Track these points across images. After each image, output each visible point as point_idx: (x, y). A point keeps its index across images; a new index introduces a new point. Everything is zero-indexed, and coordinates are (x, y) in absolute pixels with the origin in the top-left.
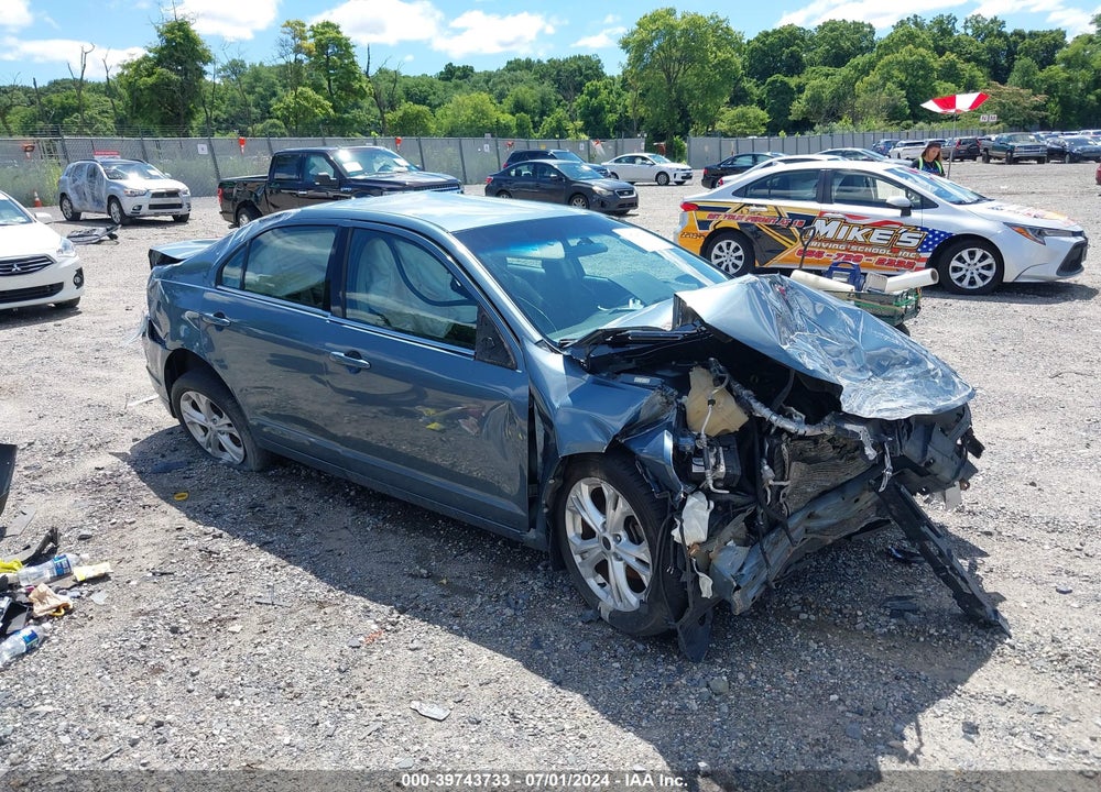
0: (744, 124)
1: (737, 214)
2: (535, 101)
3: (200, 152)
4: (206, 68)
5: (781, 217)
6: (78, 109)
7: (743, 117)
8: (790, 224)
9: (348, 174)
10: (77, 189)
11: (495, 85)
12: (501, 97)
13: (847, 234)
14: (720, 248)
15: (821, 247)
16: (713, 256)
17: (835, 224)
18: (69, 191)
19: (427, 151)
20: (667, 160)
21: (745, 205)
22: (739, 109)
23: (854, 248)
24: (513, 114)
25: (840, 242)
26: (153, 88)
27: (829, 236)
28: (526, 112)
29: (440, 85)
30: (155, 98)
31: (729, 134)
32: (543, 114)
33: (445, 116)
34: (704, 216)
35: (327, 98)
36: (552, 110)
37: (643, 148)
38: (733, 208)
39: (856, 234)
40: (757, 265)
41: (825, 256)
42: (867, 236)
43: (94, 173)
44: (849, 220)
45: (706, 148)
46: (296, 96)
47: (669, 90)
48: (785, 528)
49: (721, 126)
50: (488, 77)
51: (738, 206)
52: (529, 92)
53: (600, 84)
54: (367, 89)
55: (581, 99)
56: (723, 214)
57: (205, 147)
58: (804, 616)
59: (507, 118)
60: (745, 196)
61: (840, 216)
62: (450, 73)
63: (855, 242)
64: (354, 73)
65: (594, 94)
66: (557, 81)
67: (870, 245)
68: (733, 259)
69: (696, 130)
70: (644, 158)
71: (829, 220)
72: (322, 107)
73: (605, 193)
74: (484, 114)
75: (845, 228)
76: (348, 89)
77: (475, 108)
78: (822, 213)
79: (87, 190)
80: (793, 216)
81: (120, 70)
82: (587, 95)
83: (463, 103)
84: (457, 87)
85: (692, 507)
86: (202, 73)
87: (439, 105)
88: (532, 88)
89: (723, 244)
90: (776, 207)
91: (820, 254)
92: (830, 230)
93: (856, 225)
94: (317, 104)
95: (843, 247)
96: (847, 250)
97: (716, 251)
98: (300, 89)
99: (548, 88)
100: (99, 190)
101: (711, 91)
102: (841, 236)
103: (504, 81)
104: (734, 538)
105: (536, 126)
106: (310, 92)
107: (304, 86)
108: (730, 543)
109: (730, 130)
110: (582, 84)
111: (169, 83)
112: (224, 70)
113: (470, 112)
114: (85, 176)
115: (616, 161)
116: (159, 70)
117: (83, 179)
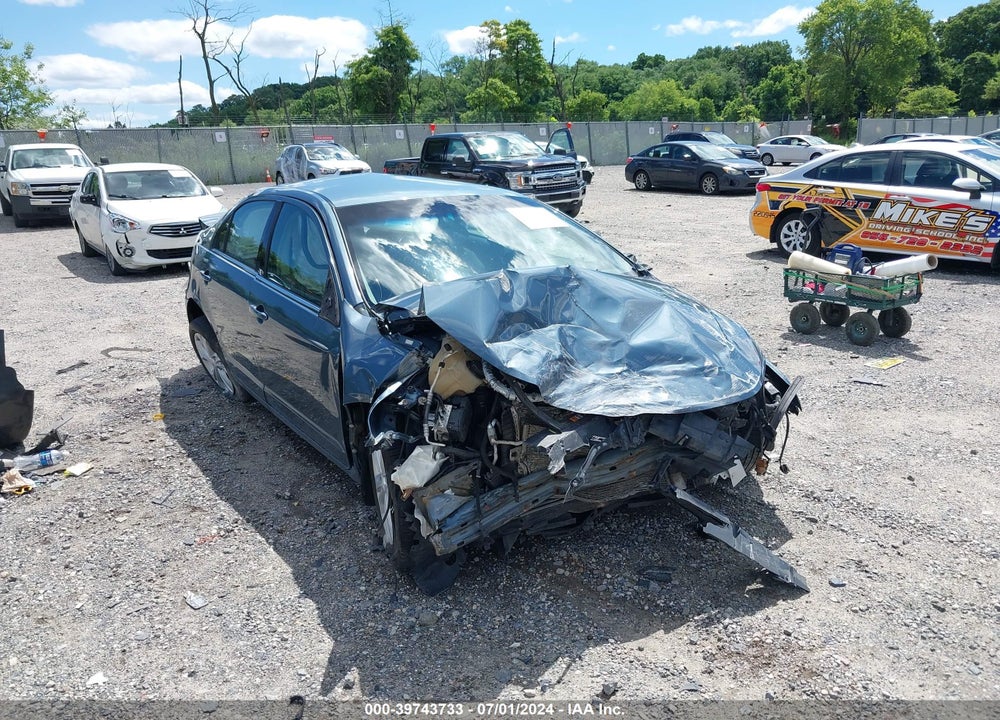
0: (928, 105)
1: (806, 195)
2: (720, 87)
3: (398, 137)
4: (412, 65)
5: (847, 199)
6: (334, 102)
7: (929, 98)
8: (855, 207)
9: (480, 156)
10: (288, 169)
11: (683, 71)
12: (689, 82)
13: (913, 216)
14: (789, 228)
15: (885, 229)
16: (782, 236)
17: (900, 207)
18: (283, 170)
19: (595, 133)
20: (824, 142)
21: (814, 186)
22: (925, 89)
23: (919, 231)
24: (698, 98)
25: (904, 225)
26: (369, 83)
27: (893, 219)
28: (710, 97)
29: (632, 73)
30: (371, 90)
31: (913, 115)
32: (728, 97)
33: (632, 103)
34: (775, 196)
35: (513, 88)
36: (736, 95)
37: (809, 130)
38: (803, 189)
39: (922, 217)
40: (823, 245)
41: (889, 238)
42: (933, 219)
43: (300, 155)
44: (914, 203)
45: (878, 130)
46: (487, 87)
47: (848, 72)
48: (515, 485)
49: (901, 107)
50: (679, 64)
51: (807, 187)
52: (715, 78)
53: (786, 68)
54: (550, 79)
55: (764, 83)
56: (793, 195)
57: (402, 132)
58: (560, 571)
59: (692, 103)
60: (816, 178)
61: (907, 198)
62: (642, 62)
63: (920, 226)
64: (539, 65)
65: (777, 78)
66: (743, 66)
67: (936, 228)
68: (801, 238)
69: (874, 112)
70: (800, 140)
71: (894, 203)
72: (508, 96)
73: (735, 172)
74: (670, 100)
75: (910, 211)
76: (532, 79)
77: (662, 94)
78: (888, 195)
79: (295, 169)
80: (859, 199)
81: (346, 69)
82: (771, 79)
83: (650, 90)
84: (648, 75)
85: (418, 455)
86: (409, 69)
87: (630, 92)
88: (719, 74)
89: (792, 224)
90: (843, 189)
91: (884, 237)
92: (896, 212)
93: (921, 208)
94: (504, 93)
95: (907, 230)
96: (912, 233)
97: (785, 230)
98: (490, 80)
99: (734, 73)
100: (303, 169)
101: (893, 72)
102: (905, 219)
103: (692, 68)
104: (453, 487)
105: (719, 109)
106: (498, 82)
107: (495, 77)
108: (448, 492)
109: (912, 111)
110: (768, 69)
111: (382, 78)
112: (448, 65)
113: (657, 97)
114: (294, 157)
115: (772, 143)
116: (375, 68)
117: (292, 160)
